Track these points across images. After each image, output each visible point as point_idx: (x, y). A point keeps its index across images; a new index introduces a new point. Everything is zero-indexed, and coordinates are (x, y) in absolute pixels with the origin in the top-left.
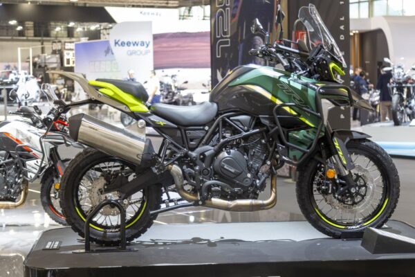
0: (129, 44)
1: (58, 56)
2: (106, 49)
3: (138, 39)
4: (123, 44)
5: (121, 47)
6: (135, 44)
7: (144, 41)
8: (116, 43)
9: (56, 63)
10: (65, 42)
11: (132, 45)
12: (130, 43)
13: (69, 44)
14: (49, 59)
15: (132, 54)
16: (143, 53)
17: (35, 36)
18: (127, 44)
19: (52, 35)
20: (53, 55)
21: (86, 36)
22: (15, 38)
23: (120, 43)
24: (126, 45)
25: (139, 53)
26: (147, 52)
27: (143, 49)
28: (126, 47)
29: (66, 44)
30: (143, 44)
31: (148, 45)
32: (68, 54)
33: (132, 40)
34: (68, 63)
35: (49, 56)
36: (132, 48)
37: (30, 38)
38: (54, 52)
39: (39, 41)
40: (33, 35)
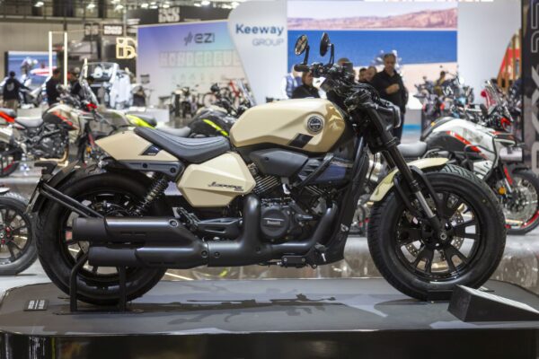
0: (255, 30)
1: (94, 43)
2: (187, 36)
3: (268, 24)
4: (247, 30)
5: (245, 35)
6: (264, 30)
7: (275, 26)
8: (238, 29)
9: (91, 53)
10: (104, 25)
11: (259, 31)
12: (257, 29)
13: (109, 28)
14: (79, 47)
15: (259, 43)
16: (275, 42)
17: (55, 15)
18: (253, 30)
19: (77, 15)
20: (85, 43)
21: (135, 17)
22: (28, 17)
23: (243, 29)
24: (251, 33)
25: (268, 42)
26: (279, 42)
27: (275, 37)
28: (251, 35)
29: (106, 27)
30: (274, 30)
31: (280, 33)
32: (121, 41)
33: (260, 25)
34: (121, 54)
35: (80, 44)
36: (259, 35)
37: (48, 18)
38: (87, 38)
39: (61, 22)
40: (51, 14)
